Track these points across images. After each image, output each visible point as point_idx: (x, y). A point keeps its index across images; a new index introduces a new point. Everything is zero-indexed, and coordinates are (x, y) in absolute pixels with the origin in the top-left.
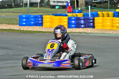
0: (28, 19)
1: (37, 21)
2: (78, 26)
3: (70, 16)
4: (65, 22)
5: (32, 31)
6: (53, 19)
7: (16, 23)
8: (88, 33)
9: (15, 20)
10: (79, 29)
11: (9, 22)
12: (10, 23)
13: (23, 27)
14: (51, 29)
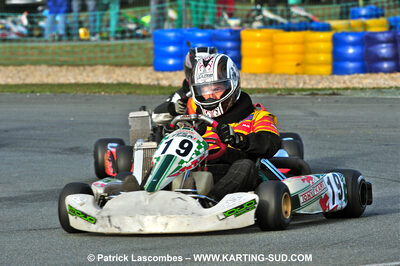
0: (188, 44)
6: (275, 44)
7: (143, 61)
9: (140, 51)
10: (374, 76)
11: (117, 57)
13: (170, 74)
14: (270, 79)
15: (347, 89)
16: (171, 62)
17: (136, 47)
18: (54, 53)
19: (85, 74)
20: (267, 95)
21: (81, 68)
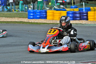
0: (35, 13)
1: (42, 15)
2: (74, 18)
3: (68, 11)
5: (39, 23)
6: (54, 13)
7: (25, 17)
8: (83, 24)
9: (25, 15)
10: (76, 21)
12: (21, 16)
13: (31, 20)
14: (53, 21)
16: (32, 17)
17: (24, 14)
18: (6, 15)
19: (13, 19)
20: (52, 24)
21: (12, 18)
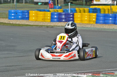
0: (17, 13)
1: (24, 16)
2: (60, 20)
3: (53, 12)
4: (48, 16)
6: (37, 14)
7: (6, 17)
10: (60, 23)
13: (12, 20)
15: (55, 26)
16: (13, 17)
20: (36, 27)
